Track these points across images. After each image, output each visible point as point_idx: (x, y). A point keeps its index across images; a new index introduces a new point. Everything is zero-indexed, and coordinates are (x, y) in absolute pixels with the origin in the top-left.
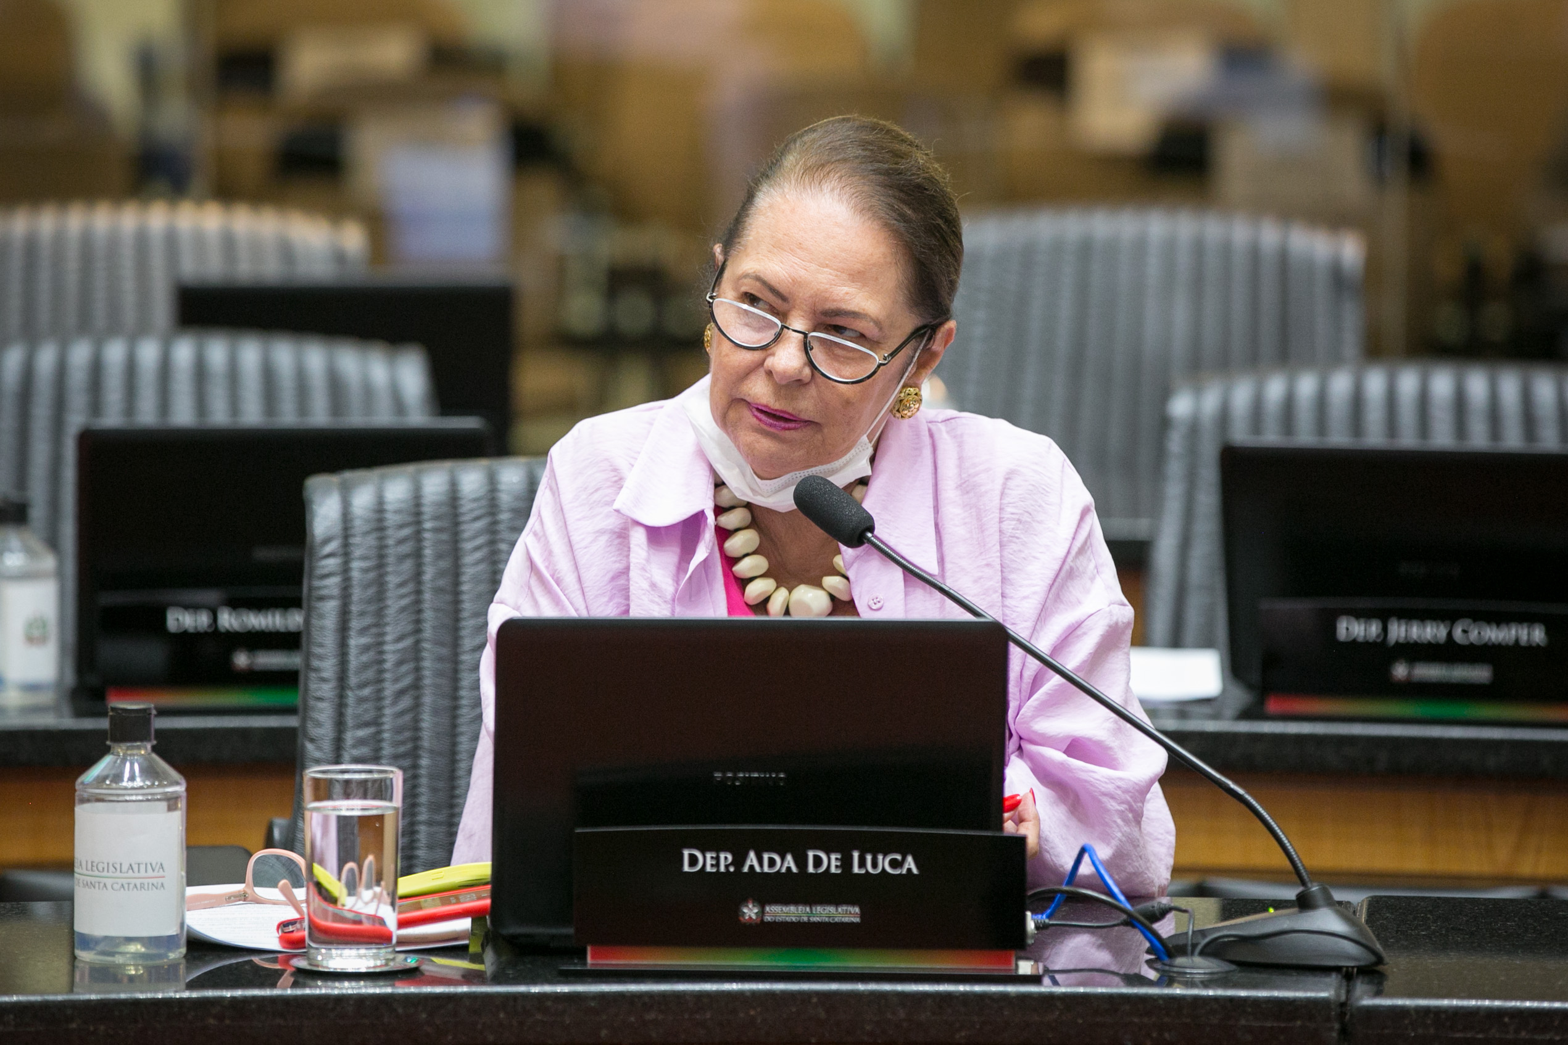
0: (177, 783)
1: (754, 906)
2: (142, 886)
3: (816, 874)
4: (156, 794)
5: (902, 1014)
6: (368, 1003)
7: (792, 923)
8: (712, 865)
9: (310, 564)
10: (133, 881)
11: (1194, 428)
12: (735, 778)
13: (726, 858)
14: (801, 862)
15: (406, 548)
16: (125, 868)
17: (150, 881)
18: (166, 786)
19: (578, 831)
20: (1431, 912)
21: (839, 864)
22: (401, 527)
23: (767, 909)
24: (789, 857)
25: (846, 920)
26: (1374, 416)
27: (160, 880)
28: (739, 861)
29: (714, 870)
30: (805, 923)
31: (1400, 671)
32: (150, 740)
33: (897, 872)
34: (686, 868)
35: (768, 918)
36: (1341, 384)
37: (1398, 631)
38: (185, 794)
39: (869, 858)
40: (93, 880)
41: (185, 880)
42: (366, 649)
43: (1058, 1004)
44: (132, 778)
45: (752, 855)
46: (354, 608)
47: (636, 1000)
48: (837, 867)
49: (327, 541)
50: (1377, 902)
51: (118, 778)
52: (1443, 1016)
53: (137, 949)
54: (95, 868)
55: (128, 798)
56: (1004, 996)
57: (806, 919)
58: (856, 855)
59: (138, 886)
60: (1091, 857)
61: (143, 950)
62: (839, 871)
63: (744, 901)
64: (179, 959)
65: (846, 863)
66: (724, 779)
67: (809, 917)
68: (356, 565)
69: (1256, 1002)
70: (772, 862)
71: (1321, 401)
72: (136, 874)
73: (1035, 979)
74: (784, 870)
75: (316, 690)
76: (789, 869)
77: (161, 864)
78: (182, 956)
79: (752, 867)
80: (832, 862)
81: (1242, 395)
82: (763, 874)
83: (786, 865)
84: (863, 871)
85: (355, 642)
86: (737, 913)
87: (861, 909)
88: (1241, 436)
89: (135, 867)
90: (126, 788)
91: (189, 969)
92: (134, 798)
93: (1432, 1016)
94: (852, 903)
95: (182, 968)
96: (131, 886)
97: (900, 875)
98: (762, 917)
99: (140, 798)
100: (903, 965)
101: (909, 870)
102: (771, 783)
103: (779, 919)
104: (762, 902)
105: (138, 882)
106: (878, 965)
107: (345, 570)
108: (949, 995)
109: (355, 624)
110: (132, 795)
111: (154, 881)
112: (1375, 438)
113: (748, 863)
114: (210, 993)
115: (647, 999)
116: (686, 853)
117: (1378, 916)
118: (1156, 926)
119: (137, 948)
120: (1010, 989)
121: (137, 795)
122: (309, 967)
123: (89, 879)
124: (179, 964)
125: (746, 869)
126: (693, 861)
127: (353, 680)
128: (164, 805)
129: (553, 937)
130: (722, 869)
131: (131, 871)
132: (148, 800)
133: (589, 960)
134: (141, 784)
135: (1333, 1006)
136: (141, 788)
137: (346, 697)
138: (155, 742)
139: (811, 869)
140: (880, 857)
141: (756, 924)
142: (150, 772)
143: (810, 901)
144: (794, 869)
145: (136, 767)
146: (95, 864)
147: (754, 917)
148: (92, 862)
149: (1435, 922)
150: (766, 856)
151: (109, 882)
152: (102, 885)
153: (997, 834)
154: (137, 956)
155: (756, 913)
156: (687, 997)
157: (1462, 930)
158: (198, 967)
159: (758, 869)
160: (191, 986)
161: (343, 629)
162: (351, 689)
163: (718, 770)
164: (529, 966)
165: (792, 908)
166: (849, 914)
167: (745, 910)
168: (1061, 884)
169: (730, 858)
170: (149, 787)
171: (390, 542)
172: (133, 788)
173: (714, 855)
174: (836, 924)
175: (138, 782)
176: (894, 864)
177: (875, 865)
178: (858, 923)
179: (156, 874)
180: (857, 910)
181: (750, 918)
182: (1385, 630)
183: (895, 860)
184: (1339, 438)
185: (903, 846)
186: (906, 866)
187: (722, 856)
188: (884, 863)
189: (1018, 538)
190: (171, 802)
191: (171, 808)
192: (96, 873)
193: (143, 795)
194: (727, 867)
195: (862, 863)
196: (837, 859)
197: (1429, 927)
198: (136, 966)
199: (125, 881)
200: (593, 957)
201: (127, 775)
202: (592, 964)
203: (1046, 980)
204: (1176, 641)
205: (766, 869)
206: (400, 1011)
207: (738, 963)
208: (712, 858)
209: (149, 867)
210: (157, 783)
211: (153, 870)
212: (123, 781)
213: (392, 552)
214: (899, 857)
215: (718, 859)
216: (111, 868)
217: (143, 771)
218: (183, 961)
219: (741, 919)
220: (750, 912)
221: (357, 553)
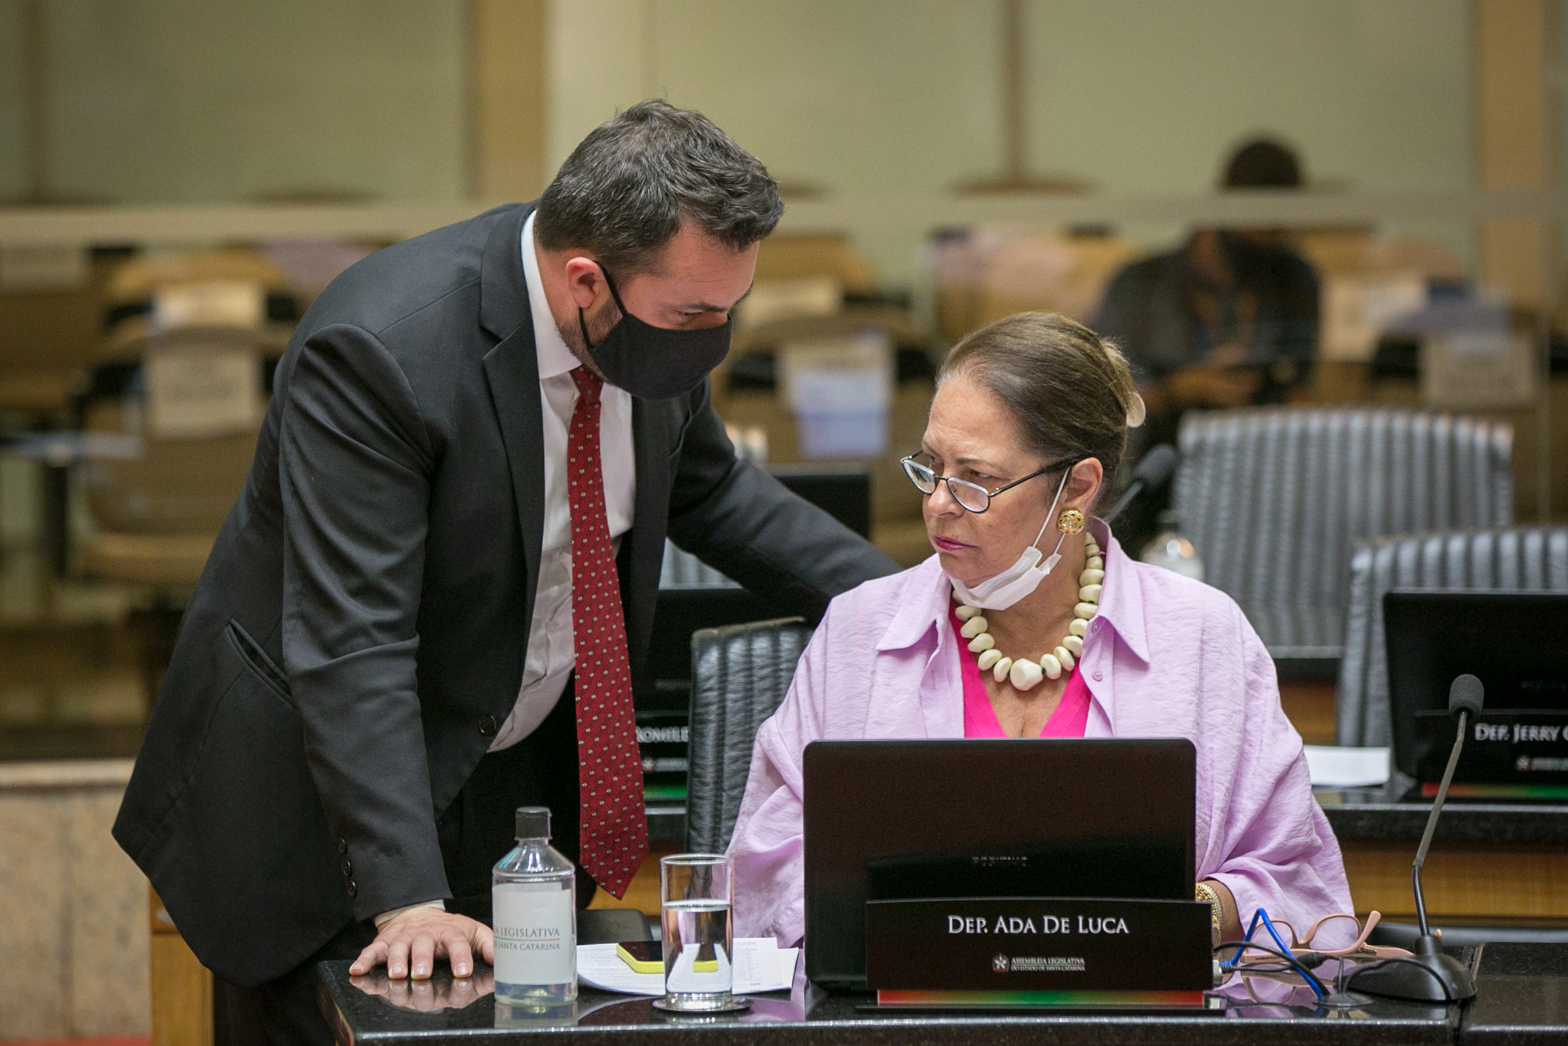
0: (569, 868)
1: (1003, 959)
2: (543, 946)
3: (1050, 935)
4: (553, 877)
5: (1117, 1040)
6: (710, 1035)
7: (1033, 972)
8: (971, 928)
9: (694, 696)
10: (536, 943)
11: (1372, 578)
12: (989, 861)
13: (981, 923)
14: (1039, 925)
15: (766, 684)
16: (530, 933)
17: (549, 942)
18: (558, 871)
19: (868, 902)
20: (1530, 955)
21: (1067, 926)
22: (762, 668)
23: (1014, 960)
24: (1029, 921)
25: (1074, 969)
26: (1509, 566)
27: (556, 942)
28: (991, 924)
29: (973, 932)
30: (1042, 972)
31: (1523, 763)
32: (547, 836)
33: (1113, 932)
34: (951, 930)
35: (1014, 968)
36: (1483, 543)
37: (1521, 733)
38: (574, 877)
39: (1091, 921)
40: (507, 942)
41: (576, 941)
42: (736, 760)
43: (1237, 1031)
44: (535, 865)
45: (1001, 919)
46: (729, 729)
47: (913, 1031)
48: (1066, 928)
49: (709, 678)
50: (1490, 947)
51: (525, 864)
52: (1533, 1038)
53: (541, 994)
54: (507, 933)
55: (531, 880)
56: (1195, 1026)
57: (1043, 968)
58: (1081, 919)
59: (540, 947)
60: (1263, 918)
61: (545, 994)
62: (1068, 932)
63: (996, 955)
64: (572, 1001)
65: (1073, 925)
66: (980, 862)
67: (1045, 967)
68: (730, 696)
69: (1389, 1028)
70: (1017, 925)
71: (1468, 555)
72: (538, 938)
73: (1220, 1013)
74: (1025, 931)
75: (697, 791)
76: (1030, 930)
77: (557, 930)
78: (574, 999)
79: (1001, 929)
80: (1063, 925)
81: (1408, 553)
82: (1010, 934)
83: (1027, 927)
84: (1086, 931)
85: (729, 754)
86: (990, 964)
87: (1085, 961)
88: (1406, 587)
89: (537, 932)
90: (529, 872)
91: (581, 1008)
92: (536, 880)
93: (1524, 1038)
94: (1078, 956)
95: (574, 1010)
96: (535, 947)
97: (1115, 934)
98: (1010, 968)
99: (541, 880)
100: (1118, 1003)
101: (1122, 930)
102: (1015, 864)
103: (1023, 968)
104: (1010, 956)
105: (540, 943)
106: (1099, 1003)
107: (722, 700)
108: (1152, 1026)
109: (729, 740)
110: (535, 878)
111: (552, 942)
112: (1509, 587)
113: (998, 926)
114: (592, 1029)
115: (921, 1031)
116: (951, 919)
117: (1489, 958)
118: (1314, 971)
119: (543, 993)
120: (1201, 1021)
121: (538, 877)
122: (667, 1008)
123: (504, 941)
124: (572, 1005)
125: (997, 931)
126: (956, 924)
127: (726, 784)
128: (559, 885)
129: (853, 983)
130: (979, 931)
131: (534, 935)
132: (546, 882)
133: (879, 1001)
134: (541, 869)
135: (1448, 1031)
136: (541, 872)
137: (721, 796)
138: (551, 838)
139: (1046, 931)
140: (1099, 920)
141: (1005, 972)
142: (547, 860)
143: (1047, 954)
144: (1034, 931)
145: (538, 856)
146: (507, 930)
147: (1003, 967)
148: (506, 929)
149: (1533, 962)
150: (1012, 921)
151: (518, 944)
152: (513, 946)
153: (1190, 902)
154: (541, 999)
155: (1005, 965)
156: (953, 1029)
157: (1554, 969)
158: (585, 1009)
159: (1006, 931)
160: (581, 1023)
161: (720, 745)
162: (725, 791)
163: (975, 855)
164: (834, 1006)
165: (1033, 960)
166: (1076, 964)
167: (997, 962)
168: (1242, 939)
169: (984, 922)
170: (546, 871)
171: (755, 679)
172: (534, 872)
173: (972, 920)
174: (1067, 972)
175: (540, 868)
176: (1110, 925)
177: (1095, 927)
178: (1083, 971)
179: (552, 937)
180: (1082, 961)
181: (1001, 967)
182: (1511, 732)
183: (1112, 922)
184: (1482, 587)
185: (1116, 911)
186: (1119, 927)
187: (978, 921)
188: (1103, 925)
189: (1222, 666)
190: (565, 883)
191: (564, 887)
192: (508, 937)
193: (543, 877)
194: (982, 929)
195: (1086, 926)
196: (1066, 922)
197: (1528, 968)
198: (541, 1007)
199: (530, 943)
200: (881, 999)
201: (531, 862)
202: (881, 1004)
203: (1231, 1012)
204: (1360, 742)
205: (1012, 931)
206: (735, 1041)
207: (990, 1002)
208: (970, 922)
209: (547, 931)
210: (552, 869)
211: (551, 935)
212: (527, 867)
213: (759, 685)
214: (1114, 920)
215: (975, 923)
216: (519, 933)
217: (543, 859)
218: (576, 1003)
219: (994, 969)
220: (1001, 963)
221: (731, 687)
